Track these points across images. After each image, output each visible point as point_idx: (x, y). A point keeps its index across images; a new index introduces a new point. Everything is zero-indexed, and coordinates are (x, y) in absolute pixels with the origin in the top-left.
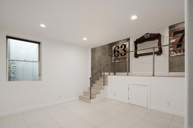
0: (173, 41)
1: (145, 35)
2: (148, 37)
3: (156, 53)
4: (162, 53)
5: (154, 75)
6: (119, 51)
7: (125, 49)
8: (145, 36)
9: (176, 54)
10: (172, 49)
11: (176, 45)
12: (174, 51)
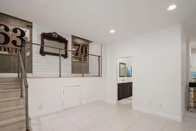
0: (74, 49)
1: (53, 33)
2: (56, 37)
3: (62, 55)
4: (67, 57)
5: (60, 76)
6: (10, 36)
7: (23, 38)
8: (53, 35)
9: (75, 60)
10: (73, 56)
11: (75, 53)
12: (74, 57)
